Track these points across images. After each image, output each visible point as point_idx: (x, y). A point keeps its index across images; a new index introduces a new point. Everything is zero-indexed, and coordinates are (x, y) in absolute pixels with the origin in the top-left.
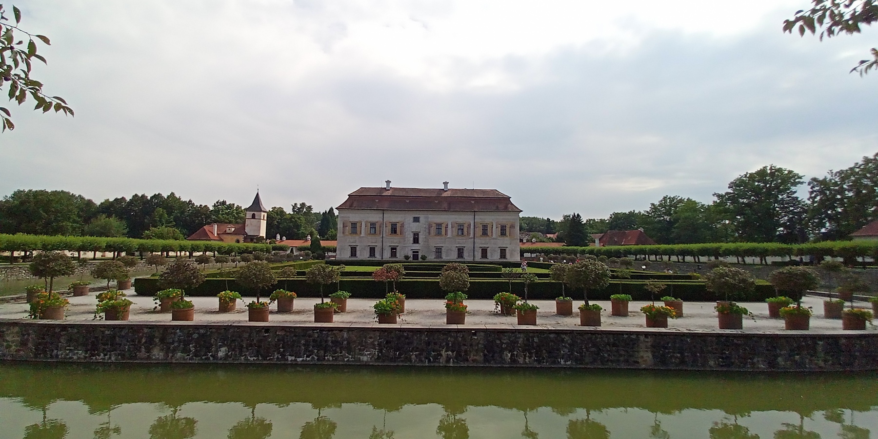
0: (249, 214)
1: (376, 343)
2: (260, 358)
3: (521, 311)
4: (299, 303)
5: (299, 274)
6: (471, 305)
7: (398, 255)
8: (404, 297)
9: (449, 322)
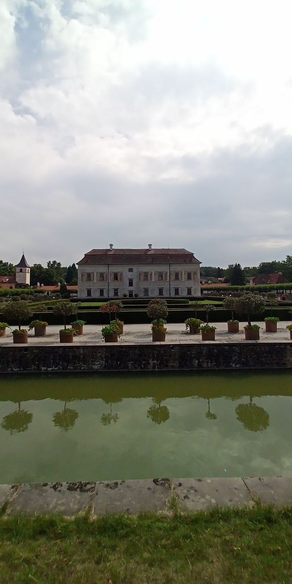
0: (18, 269)
1: (103, 356)
2: (22, 369)
3: (204, 330)
4: (49, 329)
5: (49, 309)
6: (169, 327)
7: (119, 294)
8: (122, 323)
9: (154, 340)
